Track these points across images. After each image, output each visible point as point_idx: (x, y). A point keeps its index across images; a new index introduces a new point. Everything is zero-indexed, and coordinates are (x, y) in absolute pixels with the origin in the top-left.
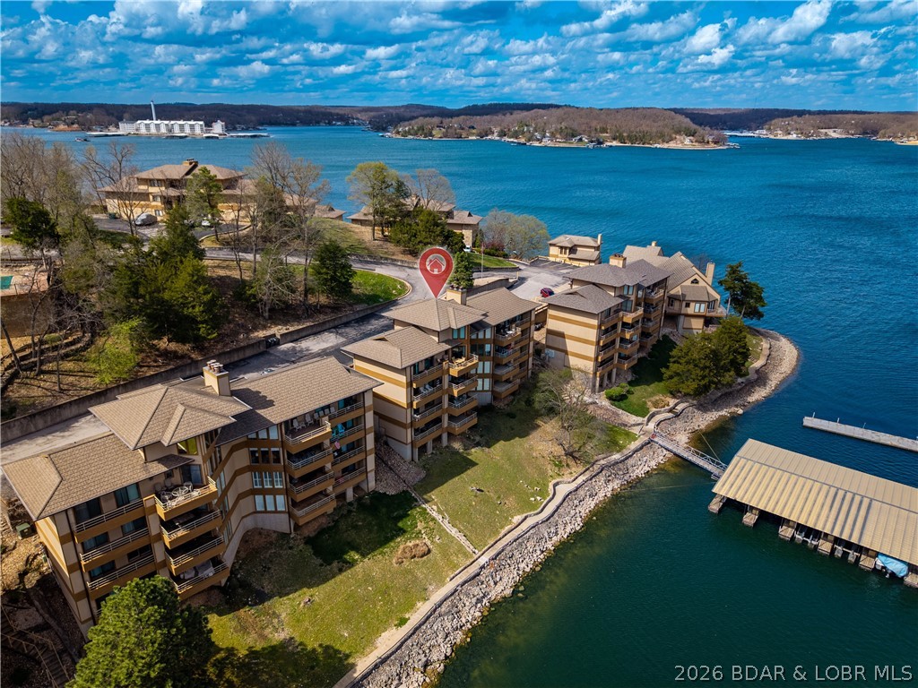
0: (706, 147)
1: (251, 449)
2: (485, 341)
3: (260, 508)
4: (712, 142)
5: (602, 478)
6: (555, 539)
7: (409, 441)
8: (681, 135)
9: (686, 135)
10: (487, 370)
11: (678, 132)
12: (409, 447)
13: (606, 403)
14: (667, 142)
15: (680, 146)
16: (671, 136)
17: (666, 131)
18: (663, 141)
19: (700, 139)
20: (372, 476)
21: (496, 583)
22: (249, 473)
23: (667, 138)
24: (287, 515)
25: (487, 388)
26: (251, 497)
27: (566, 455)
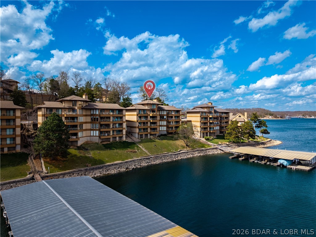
0: (278, 119)
1: (92, 117)
2: (164, 115)
3: (92, 135)
4: (280, 117)
5: (197, 152)
6: (177, 159)
7: (137, 132)
8: (268, 115)
9: (270, 115)
10: (165, 124)
11: (267, 114)
12: (137, 134)
13: (205, 140)
14: (263, 118)
15: (268, 119)
16: (264, 116)
17: (262, 114)
18: (262, 117)
19: (275, 116)
20: (124, 136)
21: (154, 161)
22: (90, 124)
23: (263, 116)
24: (98, 137)
25: (165, 130)
26: (90, 131)
27: (186, 146)
